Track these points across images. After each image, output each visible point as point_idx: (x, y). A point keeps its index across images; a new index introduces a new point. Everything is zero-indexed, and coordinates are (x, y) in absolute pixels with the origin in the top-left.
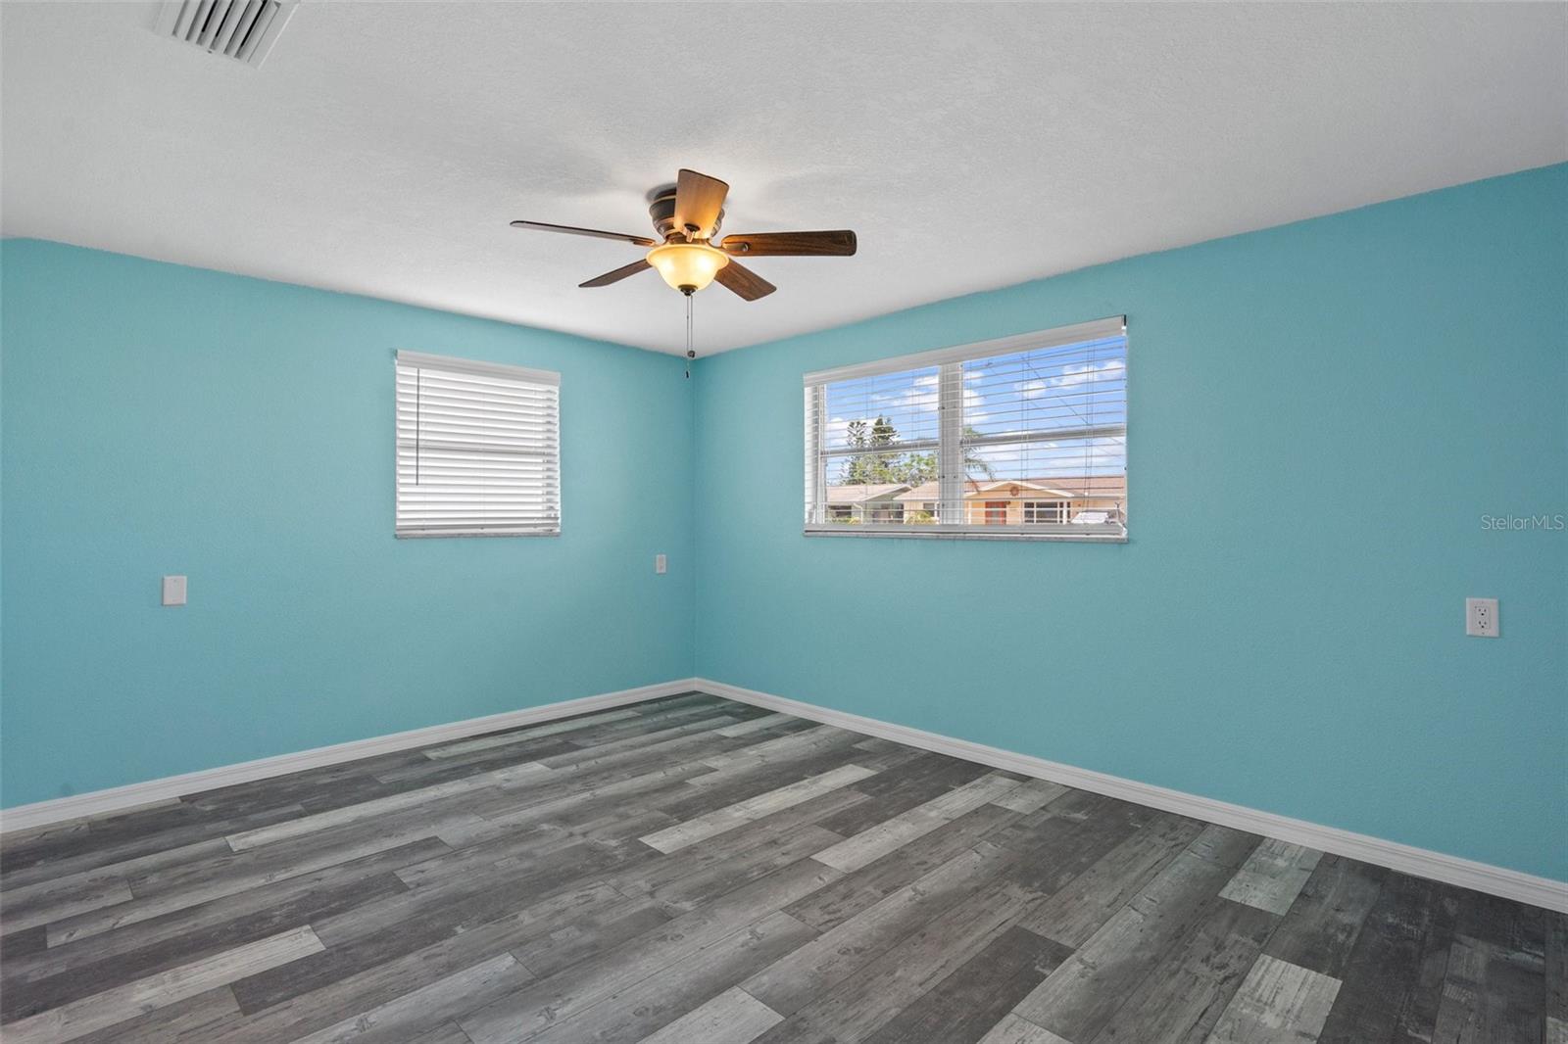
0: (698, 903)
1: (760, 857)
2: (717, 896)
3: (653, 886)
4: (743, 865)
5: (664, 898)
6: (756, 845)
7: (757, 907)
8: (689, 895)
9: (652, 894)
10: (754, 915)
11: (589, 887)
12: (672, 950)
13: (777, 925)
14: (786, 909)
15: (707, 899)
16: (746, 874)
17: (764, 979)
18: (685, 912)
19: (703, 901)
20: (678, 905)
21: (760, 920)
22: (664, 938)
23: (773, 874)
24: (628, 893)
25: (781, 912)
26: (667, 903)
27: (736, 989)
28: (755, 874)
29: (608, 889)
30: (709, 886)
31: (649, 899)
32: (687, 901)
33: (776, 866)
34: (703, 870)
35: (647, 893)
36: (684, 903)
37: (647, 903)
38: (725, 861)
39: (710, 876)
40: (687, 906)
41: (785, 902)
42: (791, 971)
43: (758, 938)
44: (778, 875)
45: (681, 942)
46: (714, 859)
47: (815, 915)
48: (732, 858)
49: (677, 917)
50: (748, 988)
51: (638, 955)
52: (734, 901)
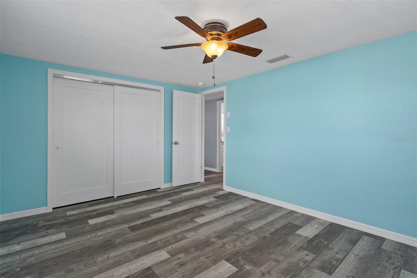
0: (210, 240)
1: (190, 257)
2: (205, 242)
3: (224, 246)
4: (196, 254)
5: (220, 242)
6: (189, 264)
7: (194, 239)
8: (213, 243)
9: (224, 243)
10: (195, 237)
11: (244, 247)
12: (215, 230)
13: (189, 235)
14: (187, 238)
15: (208, 241)
16: (195, 250)
17: (196, 224)
18: (213, 238)
19: (209, 241)
20: (216, 240)
21: (194, 236)
22: (218, 232)
23: (186, 250)
24: (231, 244)
25: (188, 237)
26: (219, 241)
27: (201, 223)
28: (192, 250)
29: (238, 246)
30: (207, 246)
31: (224, 242)
32: (213, 241)
33: (184, 253)
34: (209, 252)
35: (225, 244)
36: (214, 241)
37: (224, 241)
38: (202, 256)
39: (207, 249)
40: (213, 240)
41: (186, 240)
42: (190, 226)
43: (195, 231)
44: (185, 249)
45: (214, 231)
46: (206, 257)
47: (179, 237)
48: (199, 257)
49: (216, 237)
50: (199, 223)
51: (222, 229)
52: (200, 241)
